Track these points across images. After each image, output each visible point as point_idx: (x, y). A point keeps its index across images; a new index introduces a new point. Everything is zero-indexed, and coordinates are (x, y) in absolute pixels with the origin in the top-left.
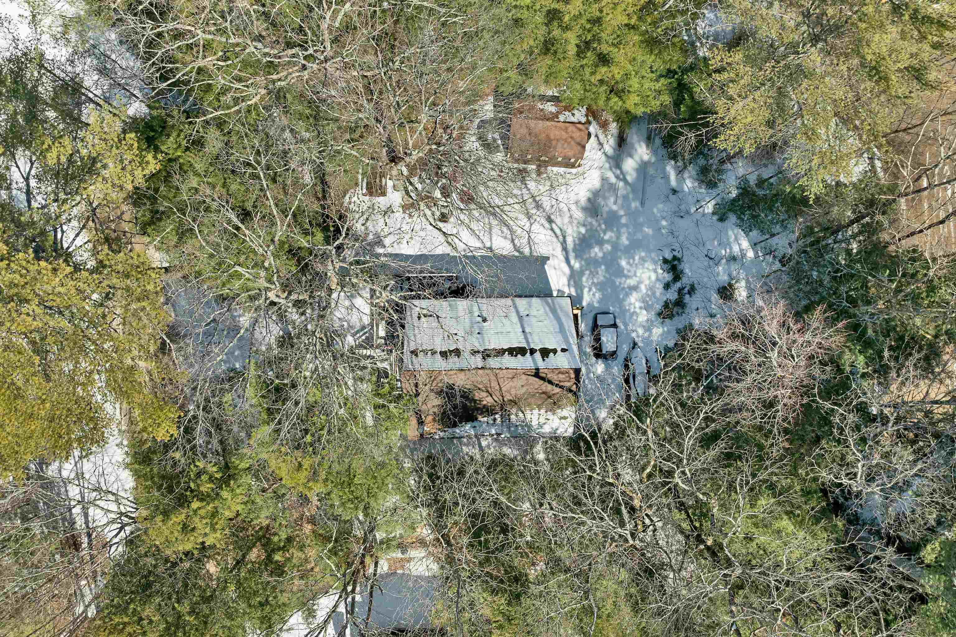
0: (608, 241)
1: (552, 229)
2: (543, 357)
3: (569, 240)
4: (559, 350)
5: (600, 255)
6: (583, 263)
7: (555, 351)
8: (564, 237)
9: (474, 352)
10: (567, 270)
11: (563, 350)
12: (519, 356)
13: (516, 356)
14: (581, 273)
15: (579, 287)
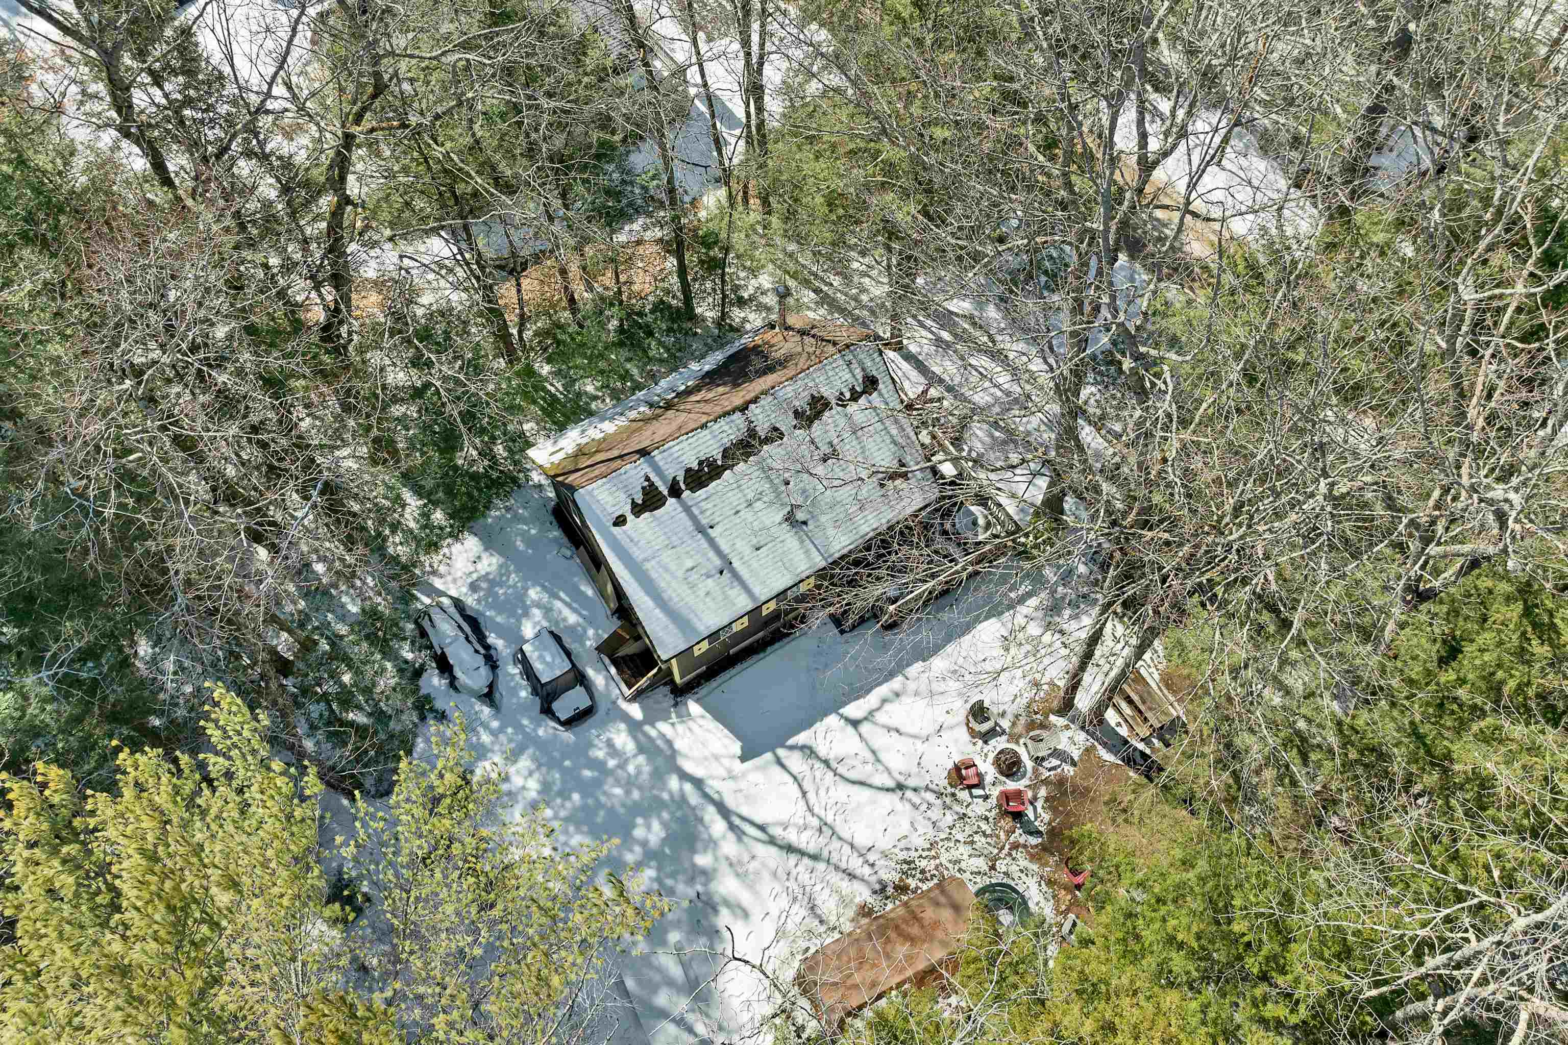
0: (639, 866)
1: (762, 828)
2: (652, 484)
3: (718, 827)
4: (630, 517)
5: (639, 832)
6: (665, 796)
7: (638, 509)
8: (732, 827)
9: (776, 434)
10: (689, 767)
11: (620, 521)
12: (695, 466)
13: (701, 463)
14: (658, 776)
15: (646, 747)
